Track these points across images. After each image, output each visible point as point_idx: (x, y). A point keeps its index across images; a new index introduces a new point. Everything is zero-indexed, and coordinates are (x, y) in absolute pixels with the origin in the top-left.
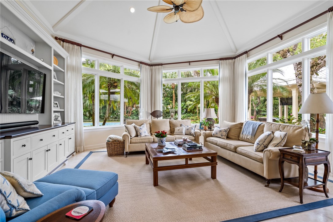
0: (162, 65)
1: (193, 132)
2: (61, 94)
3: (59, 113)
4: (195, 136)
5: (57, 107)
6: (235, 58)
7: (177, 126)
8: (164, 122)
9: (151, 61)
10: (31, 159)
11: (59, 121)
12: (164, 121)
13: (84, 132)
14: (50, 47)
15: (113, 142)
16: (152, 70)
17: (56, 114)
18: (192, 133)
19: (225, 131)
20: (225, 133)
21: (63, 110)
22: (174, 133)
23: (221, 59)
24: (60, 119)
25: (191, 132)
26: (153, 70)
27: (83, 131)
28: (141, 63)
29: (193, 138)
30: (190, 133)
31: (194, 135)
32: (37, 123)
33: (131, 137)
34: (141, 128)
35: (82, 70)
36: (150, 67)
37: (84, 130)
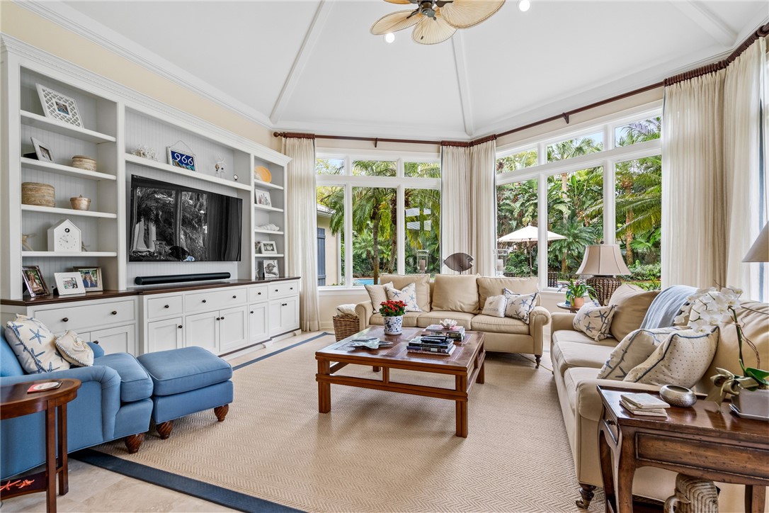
0: (494, 137)
1: (524, 310)
2: (278, 228)
3: (276, 261)
4: (528, 322)
5: (273, 250)
6: (723, 65)
7: (492, 294)
8: (461, 281)
9: (470, 135)
10: (180, 327)
11: (274, 274)
12: (463, 279)
13: (320, 296)
14: (249, 155)
15: (342, 317)
16: (471, 156)
17: (271, 262)
18: (521, 315)
19: (602, 316)
20: (598, 323)
21: (282, 255)
22: (483, 312)
23: (668, 82)
24: (276, 270)
25: (520, 310)
26: (475, 156)
27: (318, 294)
28: (444, 143)
29: (524, 328)
30: (518, 315)
31: (526, 320)
32: (227, 275)
33: (375, 312)
34: (396, 294)
35: (317, 182)
36: (467, 150)
37: (320, 291)
